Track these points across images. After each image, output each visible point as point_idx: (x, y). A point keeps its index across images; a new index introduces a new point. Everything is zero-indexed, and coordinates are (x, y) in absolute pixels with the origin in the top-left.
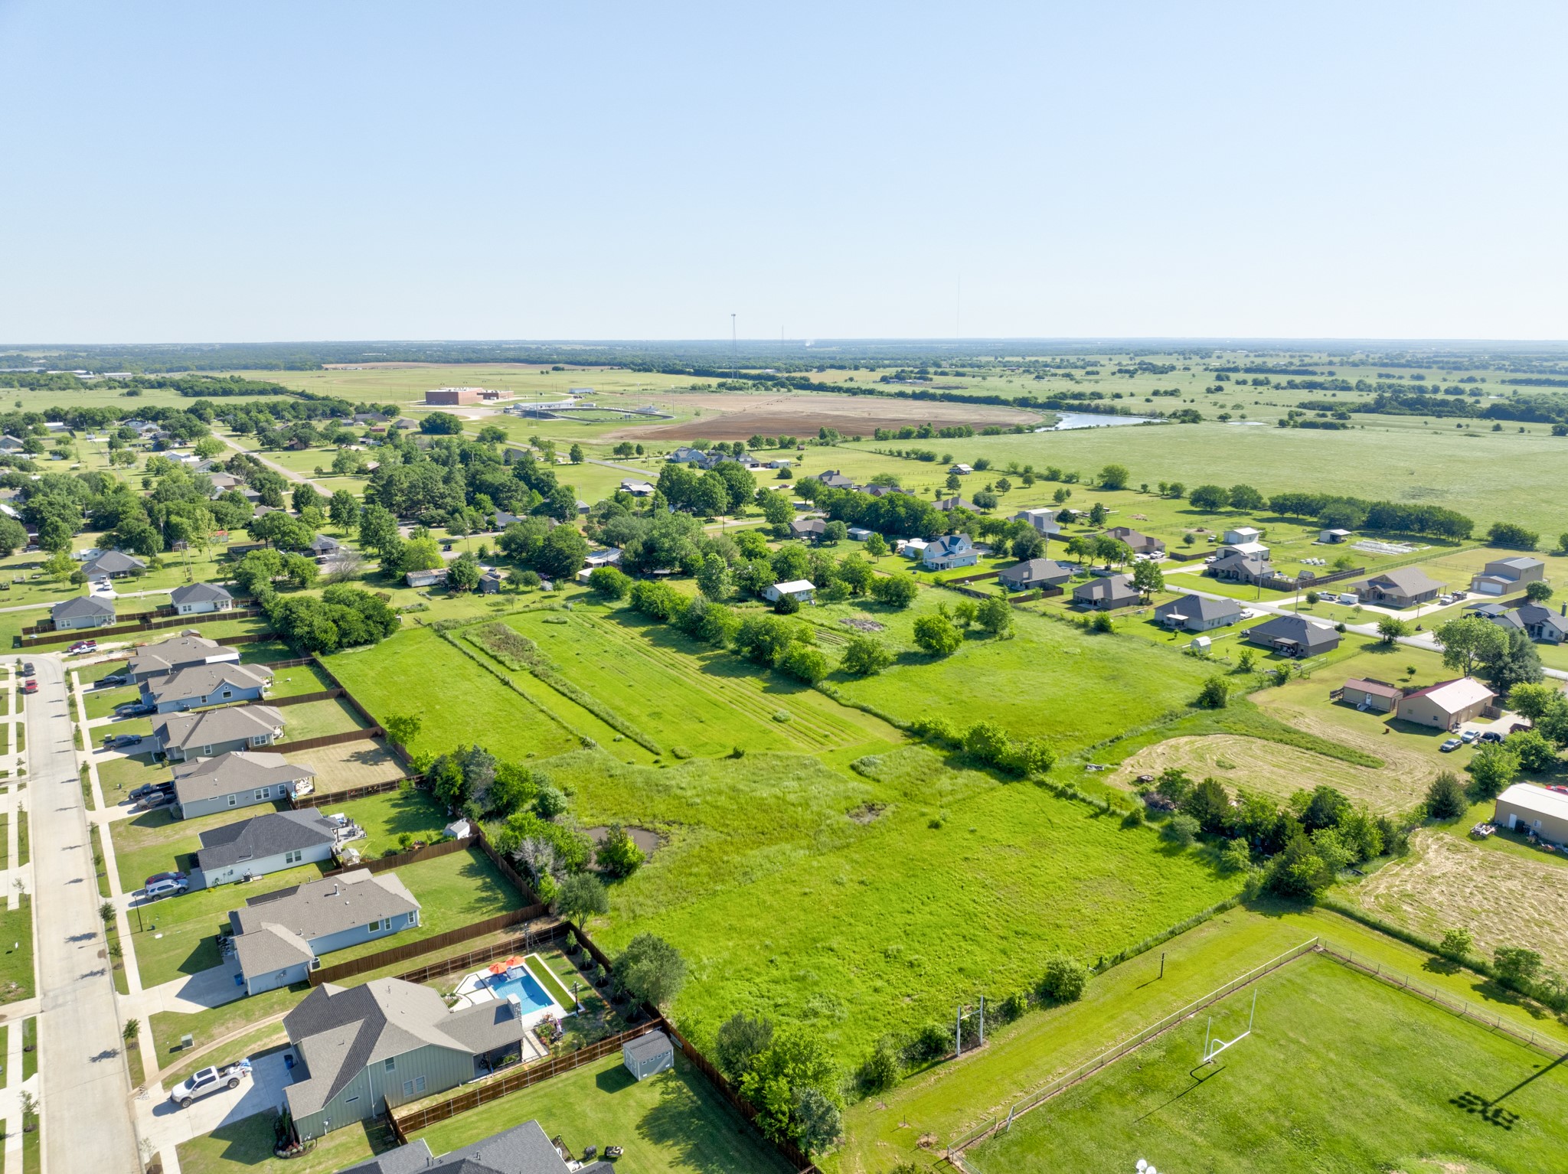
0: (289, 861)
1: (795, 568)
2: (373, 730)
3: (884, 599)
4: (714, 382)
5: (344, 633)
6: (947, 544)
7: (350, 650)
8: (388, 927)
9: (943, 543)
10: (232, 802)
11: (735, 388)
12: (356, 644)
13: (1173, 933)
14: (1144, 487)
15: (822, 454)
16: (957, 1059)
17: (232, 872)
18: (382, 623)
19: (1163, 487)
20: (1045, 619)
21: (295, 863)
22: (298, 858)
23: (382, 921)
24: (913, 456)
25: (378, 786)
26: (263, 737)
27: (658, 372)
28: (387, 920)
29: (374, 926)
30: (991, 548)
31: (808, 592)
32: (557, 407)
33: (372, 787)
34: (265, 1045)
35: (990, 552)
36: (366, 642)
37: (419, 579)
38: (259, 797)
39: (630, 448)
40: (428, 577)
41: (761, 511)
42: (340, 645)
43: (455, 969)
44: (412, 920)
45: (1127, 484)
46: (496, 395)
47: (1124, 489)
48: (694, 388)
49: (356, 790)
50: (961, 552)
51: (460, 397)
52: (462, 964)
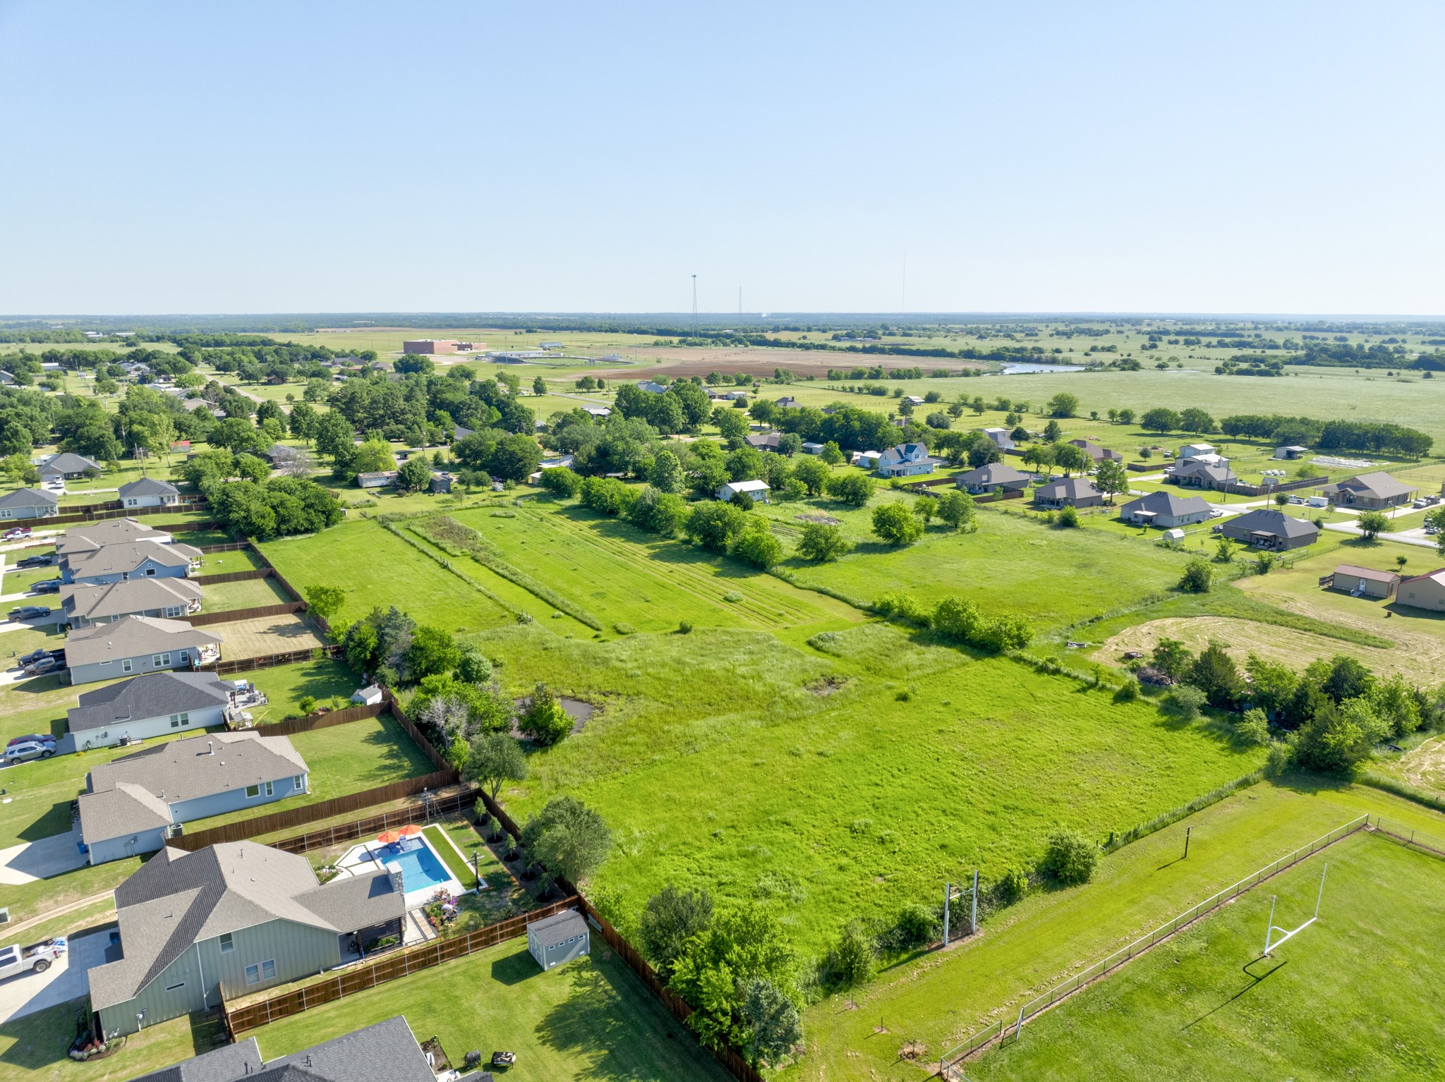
0: (175, 724)
2: (297, 604)
3: (841, 499)
4: (676, 340)
5: (282, 520)
7: (289, 538)
8: (270, 792)
9: (899, 451)
10: (128, 668)
11: (695, 344)
12: (296, 532)
13: (1191, 809)
14: (1094, 414)
15: (777, 390)
16: (945, 949)
17: (106, 735)
18: (323, 512)
19: (1112, 414)
20: (1007, 516)
21: (181, 727)
22: (185, 722)
23: (262, 785)
24: (865, 391)
25: (290, 654)
26: (177, 609)
27: (624, 332)
28: (269, 784)
29: (252, 790)
30: (947, 458)
31: (762, 491)
32: (526, 356)
33: (283, 655)
34: (93, 922)
35: (946, 463)
36: (307, 531)
37: (370, 480)
38: (158, 663)
39: (592, 382)
40: (380, 478)
41: (718, 430)
42: (278, 533)
43: (340, 839)
44: (298, 785)
45: (1076, 413)
46: (470, 346)
47: (1074, 417)
48: (656, 344)
49: (265, 658)
50: (917, 460)
51: (435, 347)
52: (349, 834)
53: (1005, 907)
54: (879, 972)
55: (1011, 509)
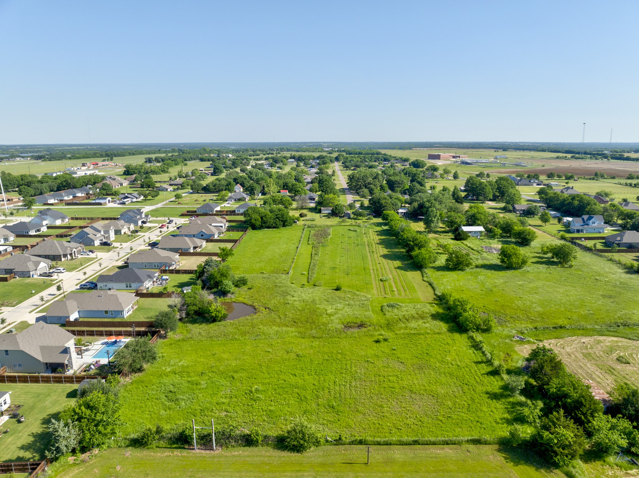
0: (127, 287)
1: (478, 220)
3: (520, 240)
5: (263, 222)
6: (585, 220)
7: (266, 229)
8: (112, 314)
9: (583, 219)
10: (146, 266)
12: (269, 227)
15: (584, 183)
17: (106, 286)
18: (282, 221)
22: (130, 287)
23: (109, 311)
25: (193, 270)
26: (187, 249)
27: (549, 151)
28: (112, 311)
29: (106, 312)
30: (621, 226)
31: (481, 232)
32: (480, 161)
33: (191, 270)
35: (620, 228)
36: (274, 227)
37: (324, 210)
38: (155, 266)
39: (484, 174)
40: (328, 210)
42: (261, 227)
43: (97, 335)
44: (122, 315)
46: (459, 157)
48: (557, 158)
49: (184, 270)
50: (594, 225)
51: (441, 157)
52: (100, 334)
53: (244, 446)
54: (157, 447)
55: (614, 258)
